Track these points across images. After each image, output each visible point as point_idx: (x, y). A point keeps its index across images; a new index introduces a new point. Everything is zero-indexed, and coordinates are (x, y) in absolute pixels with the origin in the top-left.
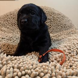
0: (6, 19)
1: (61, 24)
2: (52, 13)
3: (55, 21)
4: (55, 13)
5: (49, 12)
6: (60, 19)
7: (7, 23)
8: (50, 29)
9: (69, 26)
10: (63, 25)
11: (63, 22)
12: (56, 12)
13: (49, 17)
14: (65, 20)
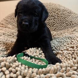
0: (13, 17)
1: (66, 21)
2: (56, 10)
3: (59, 17)
4: (60, 10)
5: (53, 8)
6: (65, 16)
7: (13, 21)
8: (53, 26)
9: (76, 24)
10: (68, 22)
11: (69, 19)
13: (52, 13)
14: (71, 16)
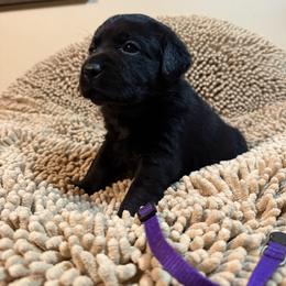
0: (58, 71)
1: (260, 78)
4: (233, 40)
6: (255, 60)
7: (60, 88)
8: (217, 98)
10: (266, 81)
11: (267, 70)
12: (237, 34)
13: (210, 53)
14: (273, 60)
